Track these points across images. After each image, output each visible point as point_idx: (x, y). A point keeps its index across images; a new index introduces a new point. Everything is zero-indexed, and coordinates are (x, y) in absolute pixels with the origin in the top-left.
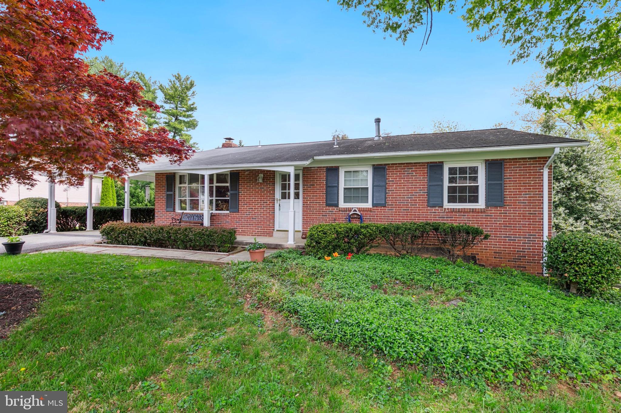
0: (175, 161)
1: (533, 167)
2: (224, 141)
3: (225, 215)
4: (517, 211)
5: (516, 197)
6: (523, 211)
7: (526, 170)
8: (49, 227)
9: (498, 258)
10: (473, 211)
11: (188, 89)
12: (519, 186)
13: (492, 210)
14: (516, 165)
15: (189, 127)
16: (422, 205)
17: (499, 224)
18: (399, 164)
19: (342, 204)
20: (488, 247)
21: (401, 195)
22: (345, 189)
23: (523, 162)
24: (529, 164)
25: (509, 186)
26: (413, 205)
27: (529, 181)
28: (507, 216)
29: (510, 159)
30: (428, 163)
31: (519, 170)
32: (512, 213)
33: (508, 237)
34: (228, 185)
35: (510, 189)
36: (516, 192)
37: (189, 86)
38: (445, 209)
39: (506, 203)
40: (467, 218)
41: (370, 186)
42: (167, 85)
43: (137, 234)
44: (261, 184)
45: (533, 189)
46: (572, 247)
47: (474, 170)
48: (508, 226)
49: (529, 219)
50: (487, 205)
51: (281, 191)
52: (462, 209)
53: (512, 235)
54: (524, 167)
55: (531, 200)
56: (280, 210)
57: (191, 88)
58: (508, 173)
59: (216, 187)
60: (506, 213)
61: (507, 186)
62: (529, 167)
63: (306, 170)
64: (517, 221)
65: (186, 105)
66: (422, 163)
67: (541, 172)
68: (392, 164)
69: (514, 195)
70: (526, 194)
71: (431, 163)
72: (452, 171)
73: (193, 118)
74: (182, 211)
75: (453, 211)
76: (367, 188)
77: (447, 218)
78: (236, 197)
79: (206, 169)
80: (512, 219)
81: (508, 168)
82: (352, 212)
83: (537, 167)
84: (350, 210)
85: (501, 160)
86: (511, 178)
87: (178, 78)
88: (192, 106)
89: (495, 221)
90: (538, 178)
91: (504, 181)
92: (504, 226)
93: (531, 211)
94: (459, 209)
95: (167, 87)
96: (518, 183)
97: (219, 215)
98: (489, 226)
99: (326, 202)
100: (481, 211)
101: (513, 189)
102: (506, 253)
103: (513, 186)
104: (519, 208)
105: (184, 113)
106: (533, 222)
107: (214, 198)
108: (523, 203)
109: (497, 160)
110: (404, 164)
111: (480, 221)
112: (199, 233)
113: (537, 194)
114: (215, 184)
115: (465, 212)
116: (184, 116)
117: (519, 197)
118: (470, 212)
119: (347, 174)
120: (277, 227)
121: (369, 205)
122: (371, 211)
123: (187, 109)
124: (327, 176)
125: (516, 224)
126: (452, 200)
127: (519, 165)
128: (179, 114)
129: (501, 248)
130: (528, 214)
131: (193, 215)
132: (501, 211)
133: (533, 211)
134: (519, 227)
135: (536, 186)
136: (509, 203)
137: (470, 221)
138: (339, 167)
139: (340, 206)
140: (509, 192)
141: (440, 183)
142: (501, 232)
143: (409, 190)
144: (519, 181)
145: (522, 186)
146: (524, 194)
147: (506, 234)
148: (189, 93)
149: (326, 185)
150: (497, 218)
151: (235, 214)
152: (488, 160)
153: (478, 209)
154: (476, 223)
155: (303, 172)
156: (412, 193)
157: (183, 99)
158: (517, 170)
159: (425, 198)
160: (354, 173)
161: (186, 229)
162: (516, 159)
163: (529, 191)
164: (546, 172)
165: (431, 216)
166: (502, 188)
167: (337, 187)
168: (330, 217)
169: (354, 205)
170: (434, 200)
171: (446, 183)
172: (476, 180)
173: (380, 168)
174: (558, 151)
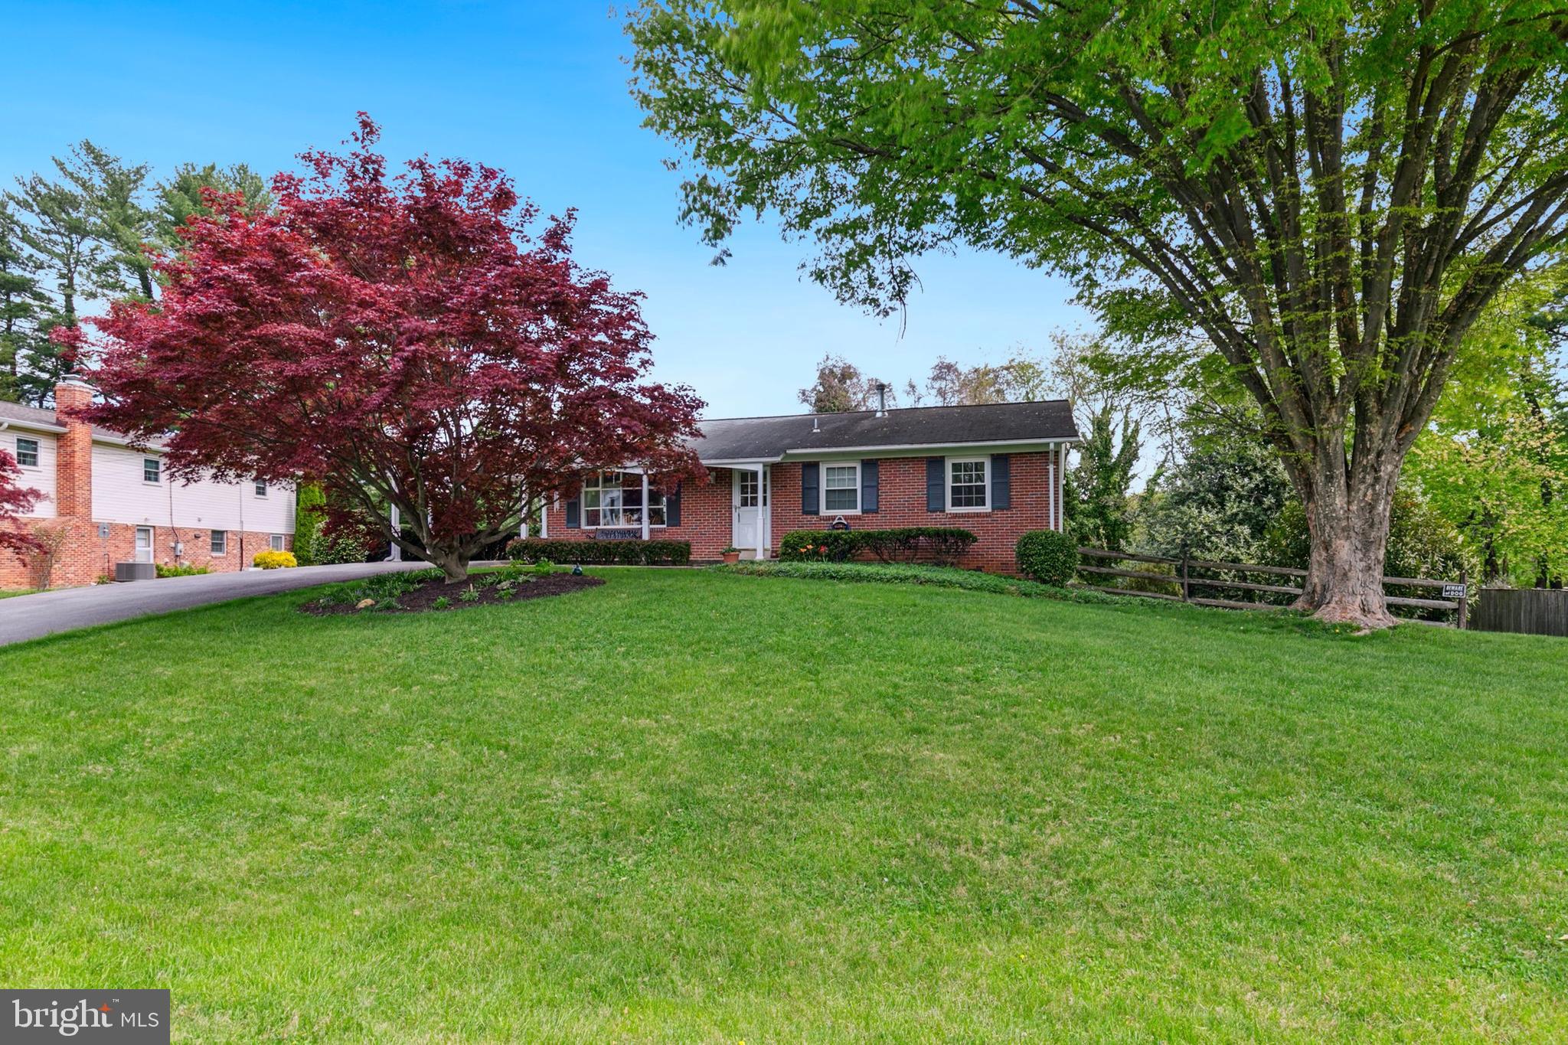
1: (1038, 463)
4: (1024, 513)
5: (1023, 498)
6: (1029, 513)
7: (1032, 465)
8: (391, 552)
9: (1005, 570)
10: (978, 515)
12: (1025, 485)
13: (998, 514)
14: (1022, 459)
16: (921, 510)
17: (1006, 530)
18: (893, 458)
19: (824, 512)
20: (994, 557)
21: (895, 498)
22: (827, 491)
23: (1030, 457)
24: (1034, 459)
25: (1015, 485)
26: (910, 510)
27: (1035, 478)
28: (1013, 520)
29: (1013, 455)
30: (926, 459)
31: (1025, 465)
32: (1019, 516)
33: (1015, 545)
35: (1016, 489)
36: (1023, 492)
38: (947, 514)
39: (1013, 504)
40: (971, 524)
41: (859, 487)
44: (712, 485)
45: (1040, 488)
47: (979, 467)
49: (1035, 523)
50: (993, 509)
51: (742, 495)
52: (965, 513)
53: (1013, 539)
54: (1029, 462)
55: (1037, 501)
56: (740, 521)
58: (1014, 469)
60: (1013, 517)
61: (1013, 485)
62: (1034, 463)
63: (777, 468)
64: (1023, 526)
66: (919, 457)
67: (1046, 469)
68: (885, 458)
69: (1021, 495)
70: (1033, 494)
71: (930, 459)
72: (956, 467)
74: (593, 527)
75: (956, 516)
76: (856, 490)
77: (949, 524)
78: (676, 506)
80: (1018, 523)
81: (1014, 464)
82: (835, 521)
83: (1041, 463)
84: (833, 518)
85: (1007, 455)
86: (1017, 476)
89: (1000, 526)
90: (1044, 475)
91: (1010, 479)
92: (1011, 533)
93: (1037, 514)
94: (962, 513)
96: (1024, 482)
97: (660, 531)
98: (995, 533)
99: (803, 509)
100: (987, 515)
101: (1020, 488)
102: (1013, 564)
103: (1020, 485)
104: (1025, 510)
106: (1040, 526)
108: (1030, 504)
109: (1003, 456)
110: (899, 458)
111: (985, 526)
113: (1043, 494)
115: (968, 517)
117: (1026, 497)
118: (974, 516)
119: (829, 471)
120: (735, 545)
121: (858, 512)
122: (861, 519)
124: (803, 475)
125: (1023, 530)
126: (956, 502)
127: (1025, 460)
129: (1003, 555)
130: (1035, 516)
131: (613, 532)
132: (1008, 514)
133: (1039, 513)
134: (1026, 532)
135: (1043, 485)
136: (1016, 504)
137: (974, 526)
138: (819, 463)
139: (821, 514)
140: (1016, 492)
141: (940, 482)
143: (905, 492)
144: (1025, 479)
145: (1029, 485)
146: (1030, 495)
147: (1014, 542)
149: (803, 486)
150: (1003, 523)
151: (674, 529)
152: (994, 456)
153: (983, 512)
154: (981, 529)
155: (771, 470)
156: (910, 494)
158: (1023, 466)
159: (925, 500)
160: (840, 471)
162: (1021, 454)
163: (1035, 491)
164: (1051, 468)
165: (933, 522)
166: (1007, 486)
167: (817, 489)
168: (808, 526)
169: (839, 512)
170: (935, 503)
171: (949, 483)
172: (980, 478)
173: (870, 465)
174: (1052, 446)
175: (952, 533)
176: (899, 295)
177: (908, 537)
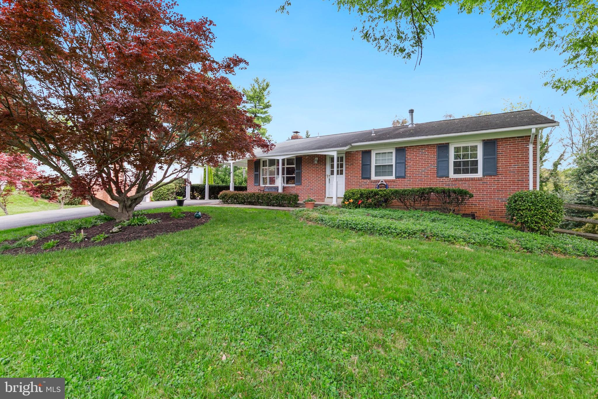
0: (265, 152)
1: (521, 144)
2: (293, 134)
3: (293, 187)
4: (508, 178)
5: (507, 168)
6: (513, 178)
7: (515, 146)
8: (186, 196)
9: (492, 215)
10: (473, 179)
11: (264, 89)
12: (509, 159)
13: (487, 179)
14: (507, 143)
15: (265, 122)
16: (433, 176)
17: (493, 189)
18: (415, 146)
19: (373, 177)
20: (484, 207)
21: (416, 169)
22: (376, 166)
23: (513, 140)
24: (517, 142)
25: (501, 160)
26: (426, 176)
27: (517, 155)
28: (499, 183)
29: (502, 139)
30: (437, 144)
31: (509, 147)
32: (504, 180)
33: (500, 199)
34: (294, 166)
35: (502, 162)
36: (507, 164)
37: (265, 87)
38: (450, 179)
39: (499, 172)
40: (468, 185)
41: (394, 163)
42: (248, 88)
43: (240, 198)
44: (316, 164)
45: (521, 161)
46: (520, 199)
47: (475, 148)
48: (500, 191)
49: (517, 184)
50: (484, 175)
51: (330, 169)
52: (463, 178)
53: (504, 197)
54: (513, 144)
55: (519, 170)
56: (329, 183)
57: (266, 88)
58: (501, 149)
59: (287, 168)
60: (499, 181)
61: (499, 160)
62: (518, 144)
63: (348, 153)
64: (508, 187)
65: (263, 103)
66: (433, 145)
67: (527, 148)
68: (410, 146)
69: (505, 166)
70: (515, 165)
71: (440, 144)
72: (457, 150)
73: (268, 114)
74: (264, 185)
75: (456, 180)
76: (392, 165)
77: (452, 185)
78: (299, 175)
79: (280, 155)
80: (503, 185)
81: (500, 145)
82: (380, 183)
83: (524, 144)
84: (378, 181)
85: (495, 139)
86: (503, 153)
87: (257, 81)
88: (267, 104)
89: (490, 187)
90: (525, 152)
91: (497, 156)
92: (497, 191)
93: (519, 178)
94: (461, 178)
95: (249, 90)
96: (508, 157)
97: (288, 187)
98: (485, 191)
99: (362, 176)
100: (479, 179)
101: (505, 162)
102: (499, 211)
103: (504, 159)
104: (509, 176)
105: (261, 111)
106: (521, 187)
107: (285, 176)
108: (513, 172)
109: (491, 140)
110: (419, 146)
111: (478, 187)
112: (276, 196)
113: (524, 165)
114: (286, 166)
115: (466, 180)
116: (261, 113)
117: (509, 168)
118: (470, 180)
119: (378, 156)
120: (327, 196)
121: (393, 178)
122: (394, 182)
123: (264, 107)
124: (362, 157)
125: (507, 189)
126: (456, 172)
127: (509, 143)
128: (257, 111)
129: (495, 207)
130: (517, 180)
131: (271, 188)
132: (495, 179)
133: (521, 178)
134: (509, 191)
135: (524, 158)
136: (501, 172)
137: (470, 187)
138: (371, 150)
139: (372, 179)
140: (501, 164)
141: (446, 159)
142: (495, 195)
143: (422, 166)
144: (509, 155)
145: (512, 159)
146: (513, 166)
147: (499, 197)
148: (265, 93)
149: (362, 163)
150: (492, 185)
151: (299, 187)
152: (485, 140)
153: (476, 178)
154: (475, 189)
155: (346, 155)
156: (425, 167)
157: (261, 98)
158: (507, 147)
159: (435, 171)
160: (383, 154)
161: (268, 194)
162: (507, 138)
163: (517, 163)
164: (531, 147)
165: (440, 184)
166: (495, 161)
167: (370, 165)
168: (365, 187)
169: (382, 178)
170: (442, 172)
171: (452, 159)
172: (475, 156)
173: (401, 151)
174: (534, 131)
175: (454, 192)
176: (419, 42)
177: (423, 193)
